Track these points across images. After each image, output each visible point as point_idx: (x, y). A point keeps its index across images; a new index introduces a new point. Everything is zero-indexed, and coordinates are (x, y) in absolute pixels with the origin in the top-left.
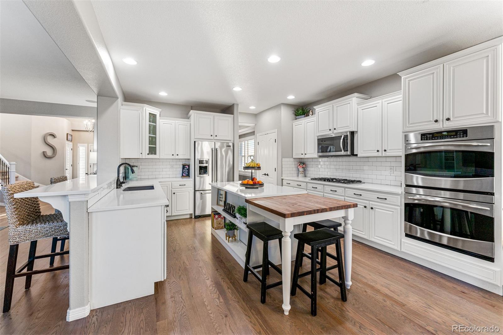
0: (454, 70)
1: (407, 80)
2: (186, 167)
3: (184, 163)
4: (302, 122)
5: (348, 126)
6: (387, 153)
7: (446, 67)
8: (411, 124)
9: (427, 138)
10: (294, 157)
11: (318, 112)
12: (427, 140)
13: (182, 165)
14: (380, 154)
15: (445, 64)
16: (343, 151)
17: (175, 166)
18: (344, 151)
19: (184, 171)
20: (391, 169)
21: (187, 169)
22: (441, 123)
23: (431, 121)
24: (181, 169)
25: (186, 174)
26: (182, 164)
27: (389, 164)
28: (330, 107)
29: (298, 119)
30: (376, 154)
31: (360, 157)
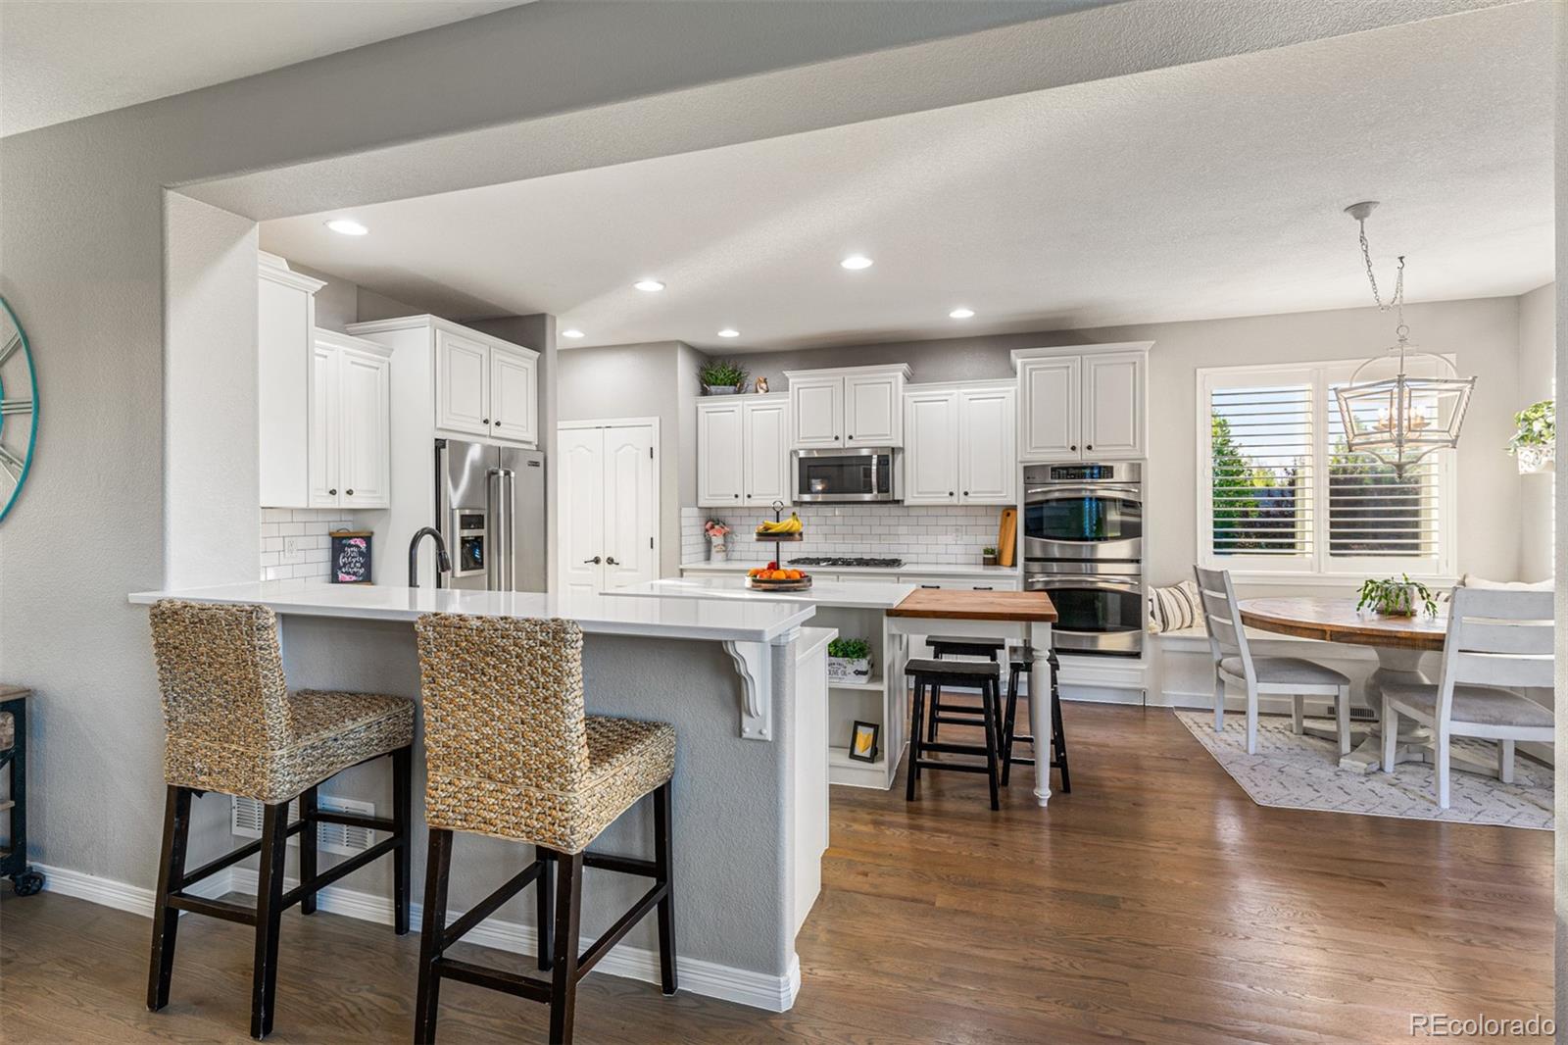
0: (1095, 370)
1: (1028, 367)
2: (350, 546)
3: (334, 527)
4: (736, 406)
5: (887, 435)
6: (970, 500)
7: (1086, 363)
8: (1035, 448)
9: (1059, 474)
10: (700, 505)
11: (799, 389)
12: (1059, 478)
13: (330, 534)
14: (954, 501)
15: (1084, 357)
16: (875, 492)
17: (301, 543)
18: (879, 492)
19: (341, 561)
20: (957, 530)
21: (361, 554)
22: (1079, 452)
23: (1063, 447)
24: (323, 555)
25: (355, 574)
26: (327, 532)
27: (953, 521)
28: (837, 381)
29: (716, 394)
30: (947, 501)
31: (908, 507)
